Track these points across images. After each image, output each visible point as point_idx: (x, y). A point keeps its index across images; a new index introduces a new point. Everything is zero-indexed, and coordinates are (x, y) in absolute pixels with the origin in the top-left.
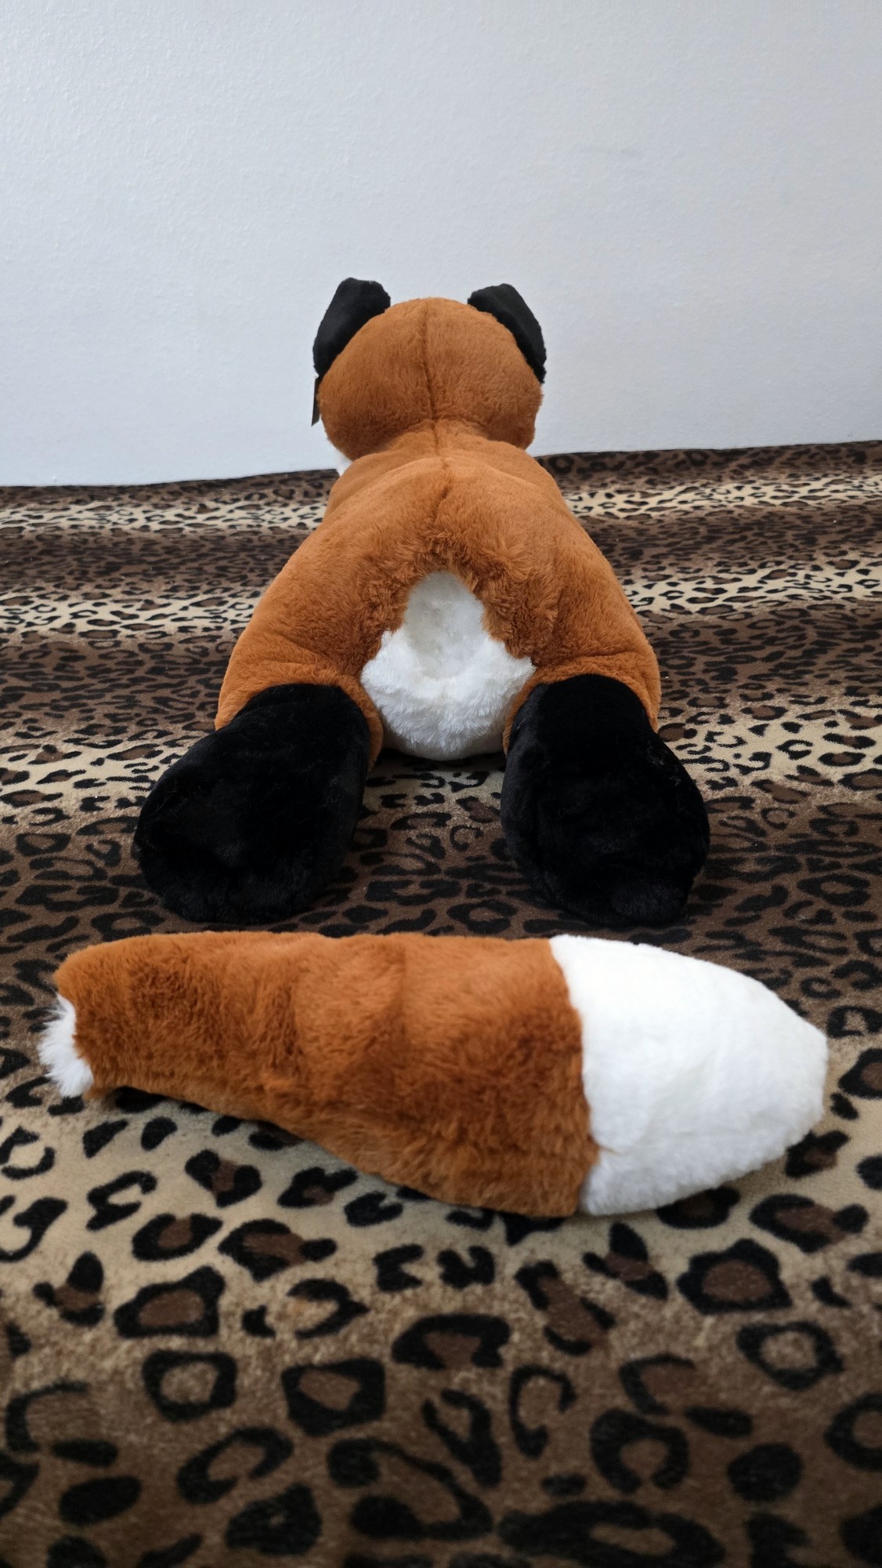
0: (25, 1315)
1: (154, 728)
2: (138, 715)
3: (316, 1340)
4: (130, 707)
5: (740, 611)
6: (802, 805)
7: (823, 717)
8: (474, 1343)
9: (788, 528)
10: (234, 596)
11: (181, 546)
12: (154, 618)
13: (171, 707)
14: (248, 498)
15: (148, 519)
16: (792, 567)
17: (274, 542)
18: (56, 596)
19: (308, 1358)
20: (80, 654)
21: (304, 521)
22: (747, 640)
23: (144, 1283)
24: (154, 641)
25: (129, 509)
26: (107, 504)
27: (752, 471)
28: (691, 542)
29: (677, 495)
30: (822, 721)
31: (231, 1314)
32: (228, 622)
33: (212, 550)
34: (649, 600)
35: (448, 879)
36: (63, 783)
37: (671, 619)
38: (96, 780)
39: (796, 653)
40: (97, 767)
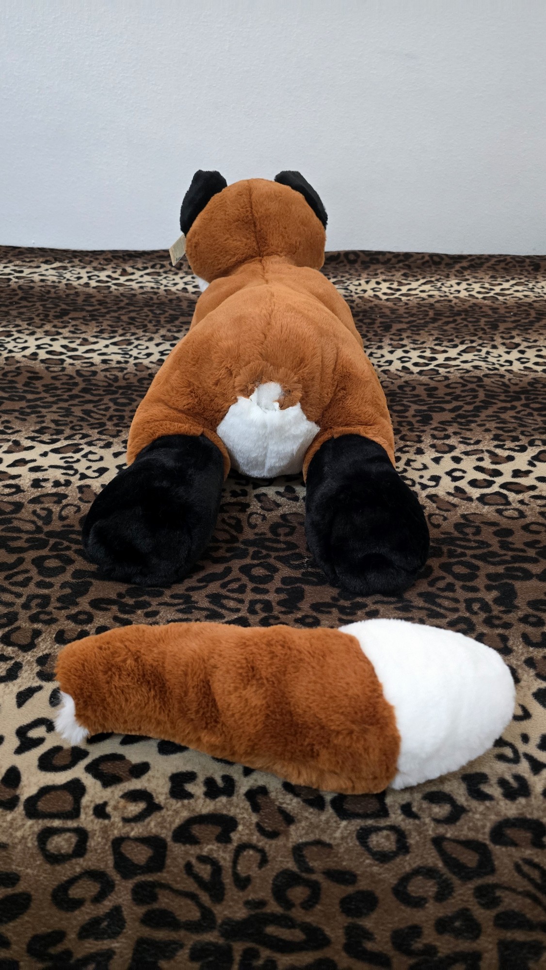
1: (81, 431)
2: (71, 422)
3: (133, 824)
4: (67, 416)
5: (442, 374)
6: (452, 513)
7: (476, 454)
8: (217, 830)
9: (483, 316)
10: (137, 339)
11: (108, 300)
12: (87, 351)
13: (91, 417)
14: (153, 267)
15: (89, 278)
16: (480, 345)
17: (166, 301)
18: (27, 332)
19: (128, 833)
20: (40, 375)
21: (187, 287)
22: (443, 396)
23: (42, 785)
24: (86, 369)
25: (78, 270)
26: (64, 265)
27: (469, 272)
28: (422, 321)
29: (419, 286)
30: (475, 457)
31: (88, 807)
32: (133, 358)
33: (127, 304)
34: (390, 362)
35: (242, 546)
36: (22, 468)
37: (401, 377)
38: (42, 467)
39: (470, 408)
40: (44, 458)
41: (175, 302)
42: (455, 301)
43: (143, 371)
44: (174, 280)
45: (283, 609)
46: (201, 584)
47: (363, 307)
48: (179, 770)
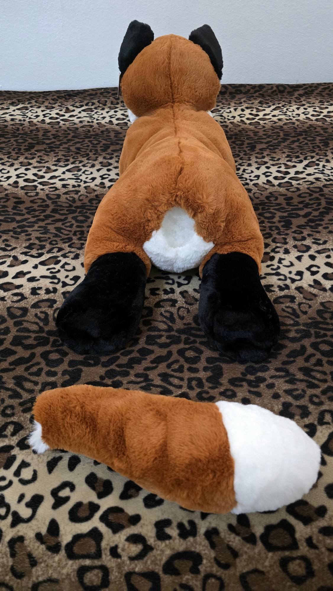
0: (33, 548)
1: (57, 246)
2: (49, 238)
3: (136, 562)
4: (45, 233)
5: (295, 186)
6: (314, 301)
7: (325, 252)
8: (190, 564)
9: (317, 135)
10: (84, 166)
11: (60, 134)
12: (51, 178)
13: (62, 233)
14: (87, 105)
15: (44, 116)
16: (318, 160)
17: (99, 132)
18: (8, 164)
19: (134, 569)
20: (22, 200)
21: (112, 119)
22: (297, 204)
23: (74, 533)
24: (52, 193)
25: (36, 110)
26: (26, 106)
27: (304, 98)
28: (276, 141)
29: (271, 111)
30: (324, 255)
31: (106, 549)
33: (73, 137)
34: (258, 177)
35: (176, 334)
36: (23, 279)
37: (266, 189)
38: (36, 277)
39: (316, 213)
40: (36, 270)
41: (105, 133)
42: (297, 123)
43: (91, 193)
44: (102, 114)
45: (211, 385)
46: (154, 365)
47: (235, 131)
48: (160, 519)
